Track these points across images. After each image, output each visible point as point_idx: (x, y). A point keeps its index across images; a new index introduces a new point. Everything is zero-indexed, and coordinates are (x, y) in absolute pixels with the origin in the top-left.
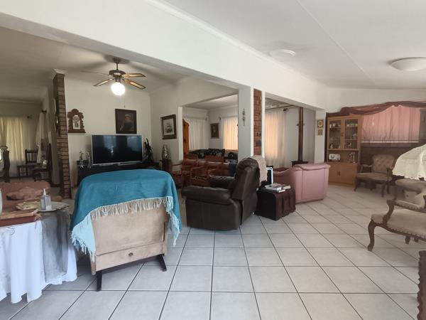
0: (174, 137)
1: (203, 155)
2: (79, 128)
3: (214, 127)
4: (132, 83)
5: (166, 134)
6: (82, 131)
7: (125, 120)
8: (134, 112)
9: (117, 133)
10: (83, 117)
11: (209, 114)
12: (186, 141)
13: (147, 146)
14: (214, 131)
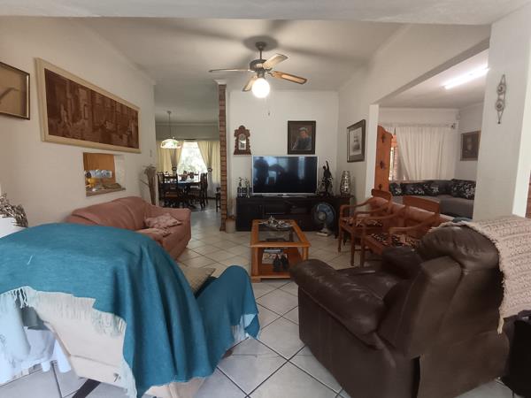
0: (361, 158)
1: (436, 190)
2: (245, 149)
3: (469, 140)
4: (284, 76)
5: (352, 154)
6: (247, 152)
7: (301, 135)
8: (313, 124)
9: (289, 153)
10: (249, 135)
11: (460, 116)
12: (382, 165)
13: (327, 172)
14: (470, 147)
